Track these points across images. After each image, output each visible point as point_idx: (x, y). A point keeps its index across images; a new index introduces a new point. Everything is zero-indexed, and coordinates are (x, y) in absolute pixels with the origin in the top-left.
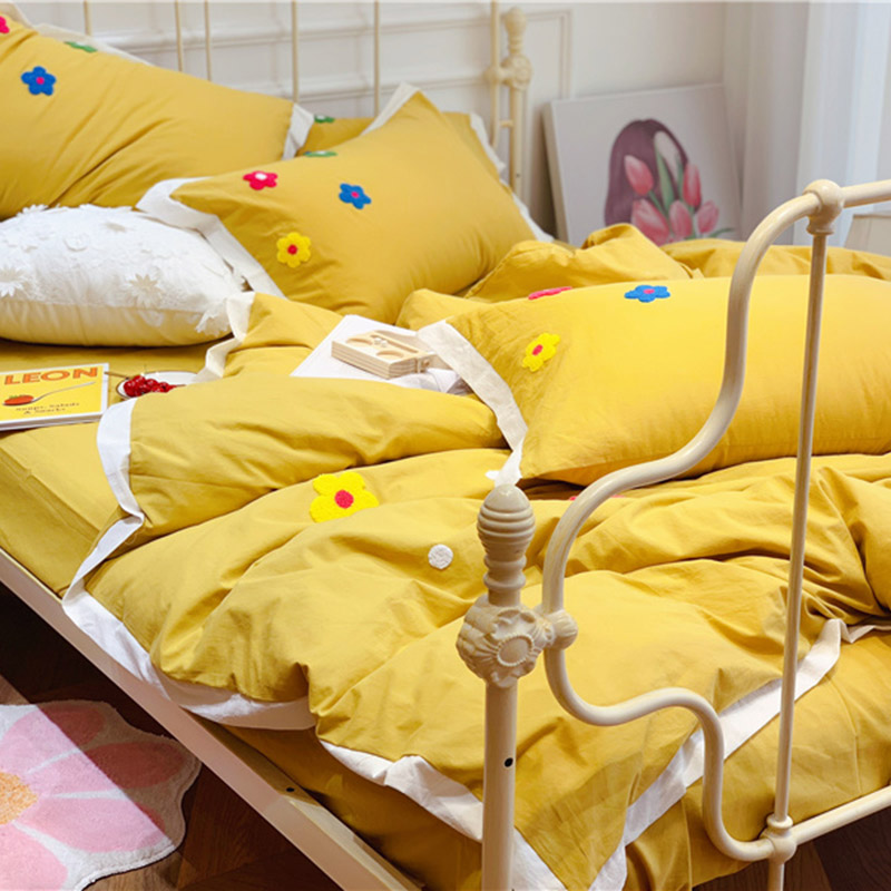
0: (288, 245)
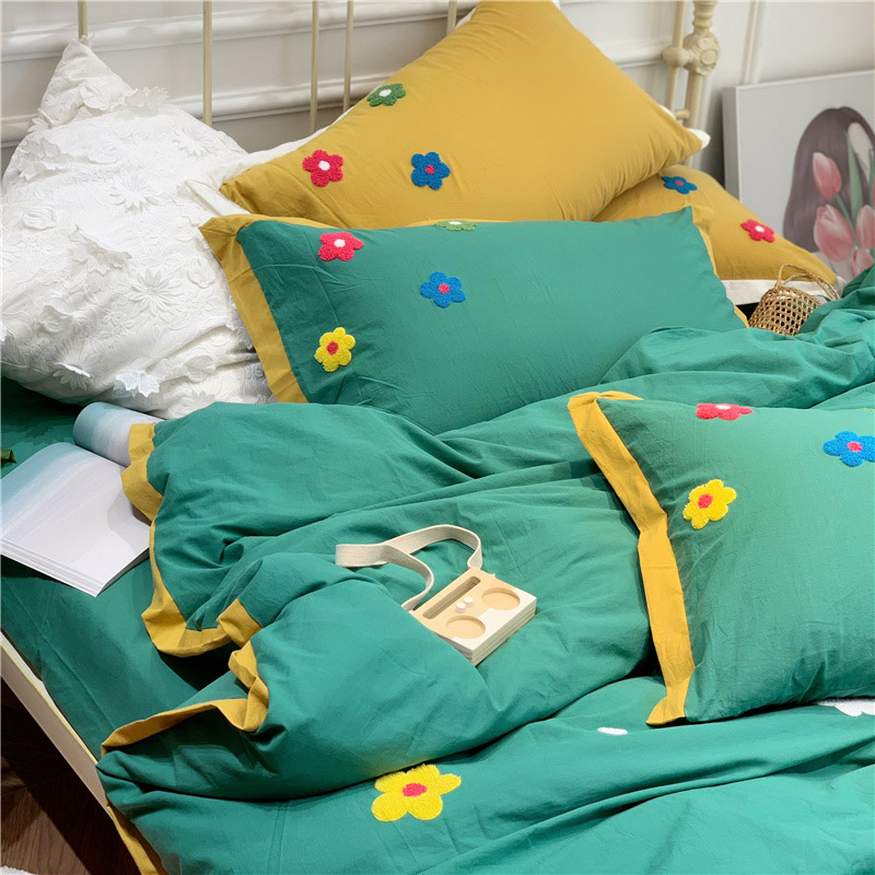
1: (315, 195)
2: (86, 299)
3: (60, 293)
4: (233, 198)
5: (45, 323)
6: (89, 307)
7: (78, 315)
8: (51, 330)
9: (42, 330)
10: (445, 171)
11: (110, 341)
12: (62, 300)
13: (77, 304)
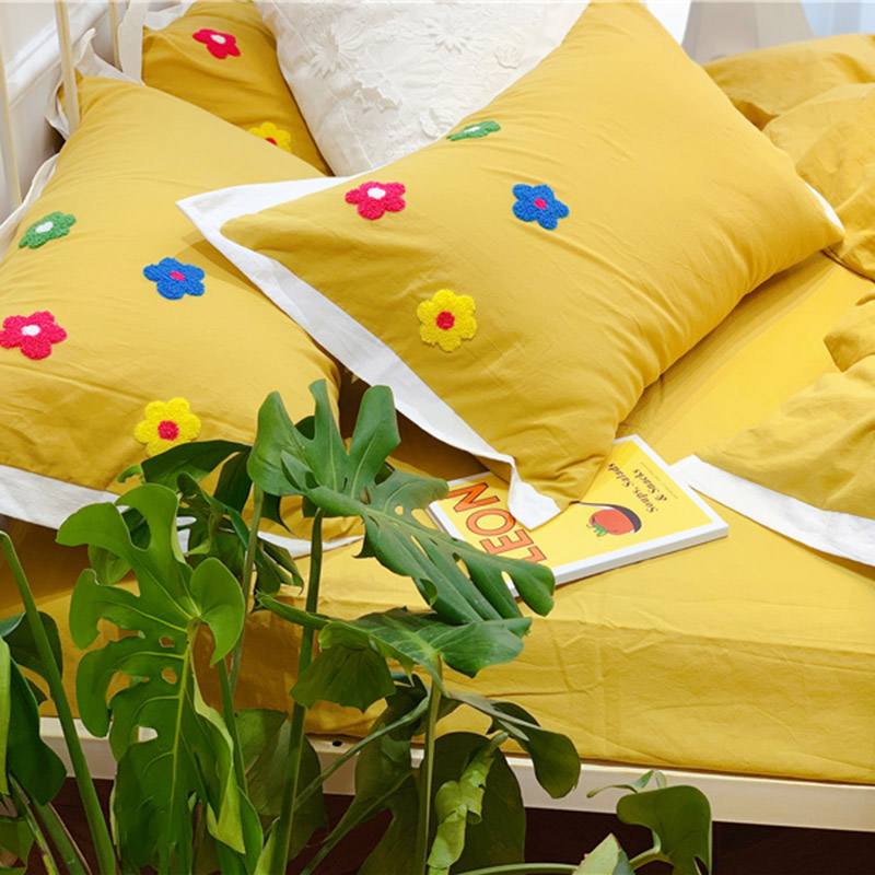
0: (436, 314)
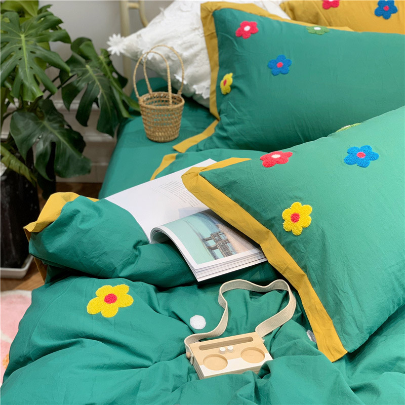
1: (322, 13)
2: (191, 46)
3: (180, 42)
4: (285, 10)
5: (171, 54)
6: (191, 51)
7: (186, 54)
8: (173, 58)
9: (169, 58)
10: (395, 10)
11: (197, 69)
12: (180, 45)
13: (187, 49)
